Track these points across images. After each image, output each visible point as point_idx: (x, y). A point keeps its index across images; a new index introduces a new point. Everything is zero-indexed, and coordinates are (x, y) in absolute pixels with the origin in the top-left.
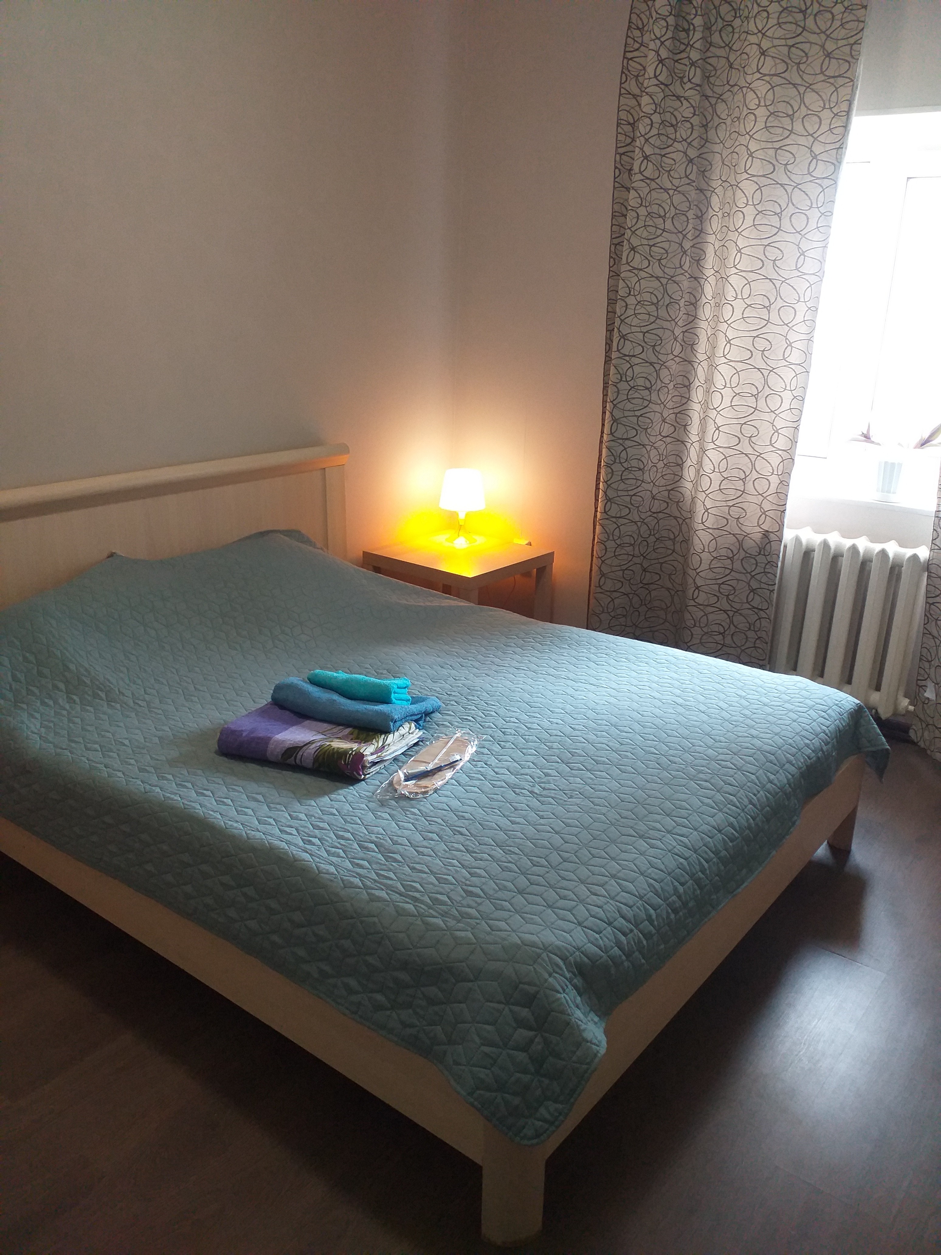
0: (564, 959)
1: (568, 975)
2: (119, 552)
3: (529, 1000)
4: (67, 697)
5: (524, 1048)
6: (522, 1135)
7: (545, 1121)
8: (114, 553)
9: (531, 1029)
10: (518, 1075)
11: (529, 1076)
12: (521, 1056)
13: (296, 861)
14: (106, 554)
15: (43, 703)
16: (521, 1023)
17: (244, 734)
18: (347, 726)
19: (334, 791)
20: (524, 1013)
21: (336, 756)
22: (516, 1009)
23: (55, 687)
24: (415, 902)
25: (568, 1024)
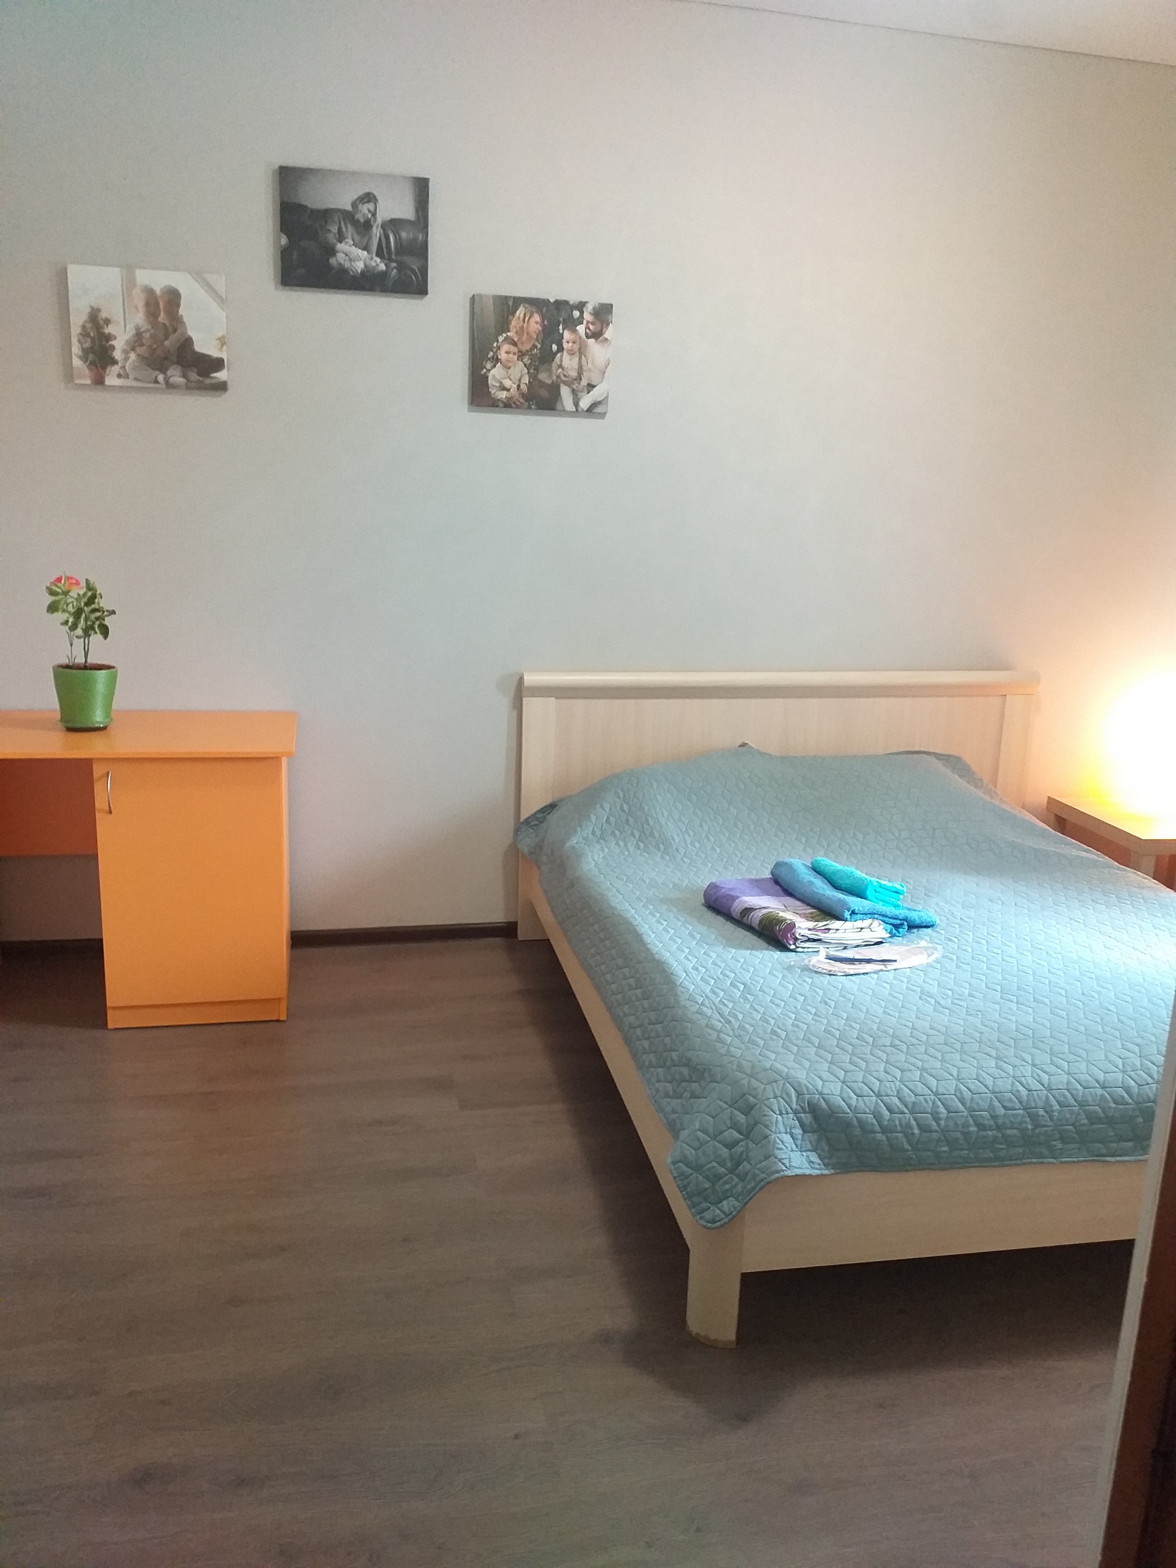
0: (799, 1094)
1: (794, 1106)
2: (750, 743)
3: (748, 1110)
4: (637, 844)
5: (730, 1146)
6: (702, 1215)
7: (724, 1212)
8: (747, 744)
9: (740, 1133)
10: (714, 1164)
11: (723, 1170)
12: (725, 1152)
13: (672, 974)
14: (739, 743)
15: (617, 844)
16: (735, 1126)
17: (723, 891)
18: (813, 907)
19: (761, 949)
20: (741, 1118)
21: (775, 921)
22: (737, 1113)
23: (633, 834)
24: (726, 1023)
25: (766, 1137)
